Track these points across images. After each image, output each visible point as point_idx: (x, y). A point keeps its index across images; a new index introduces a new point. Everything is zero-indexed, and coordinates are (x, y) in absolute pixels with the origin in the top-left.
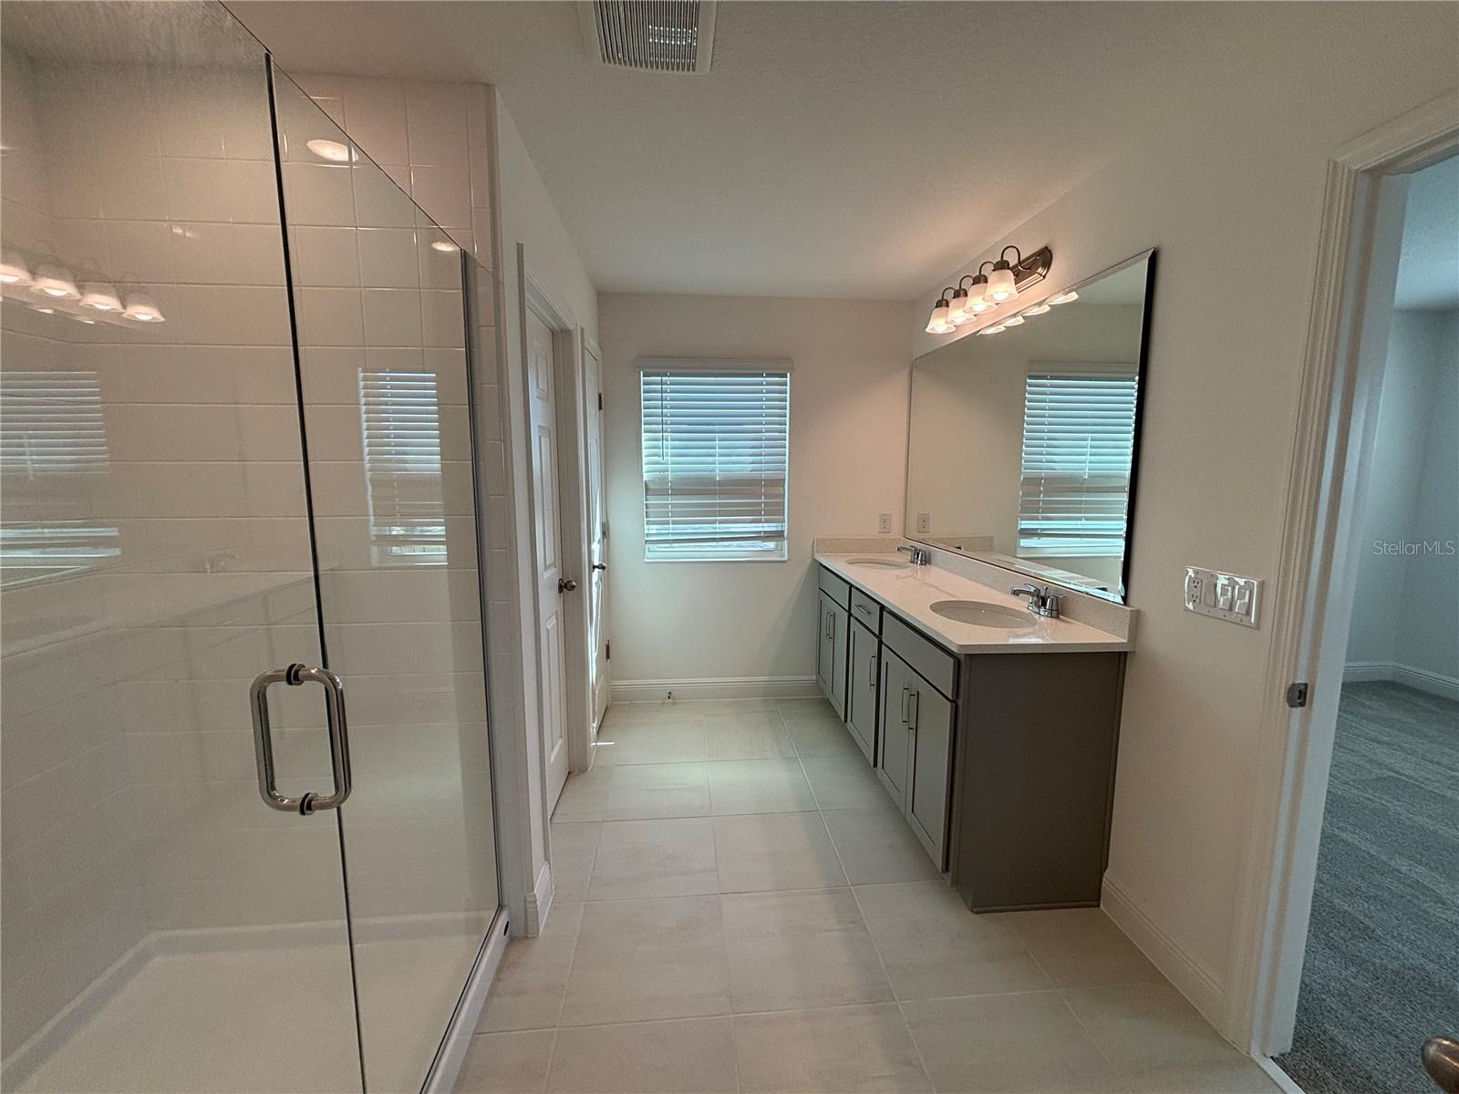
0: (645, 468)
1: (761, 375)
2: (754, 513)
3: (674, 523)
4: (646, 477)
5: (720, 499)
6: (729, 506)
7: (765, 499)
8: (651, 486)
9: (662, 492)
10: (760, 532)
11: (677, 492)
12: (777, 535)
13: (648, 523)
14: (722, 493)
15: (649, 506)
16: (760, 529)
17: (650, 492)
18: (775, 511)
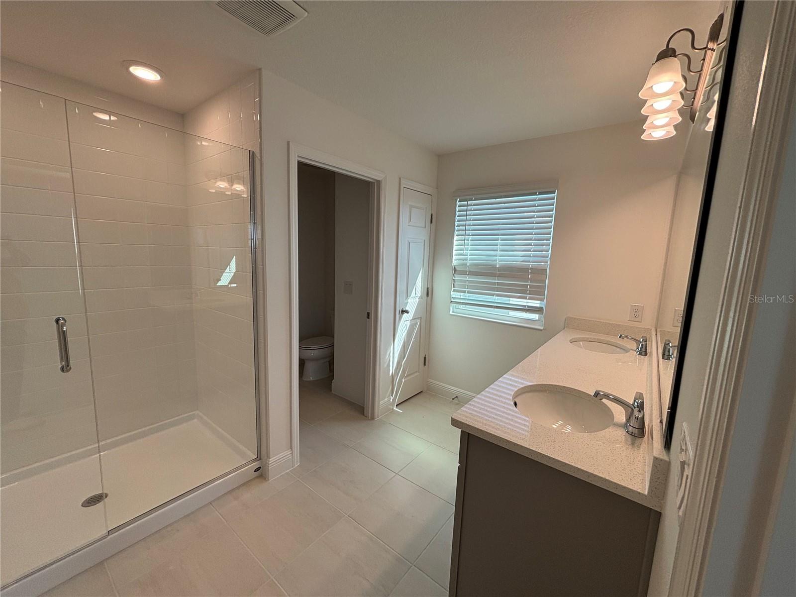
0: (454, 257)
1: (535, 194)
2: (523, 292)
3: (468, 292)
4: (454, 263)
5: (498, 280)
6: (505, 286)
7: (530, 282)
8: (457, 269)
9: (464, 273)
10: (525, 306)
11: (472, 273)
12: (537, 310)
13: (454, 291)
14: (500, 276)
15: (455, 280)
16: (525, 304)
17: (456, 273)
18: (537, 293)
